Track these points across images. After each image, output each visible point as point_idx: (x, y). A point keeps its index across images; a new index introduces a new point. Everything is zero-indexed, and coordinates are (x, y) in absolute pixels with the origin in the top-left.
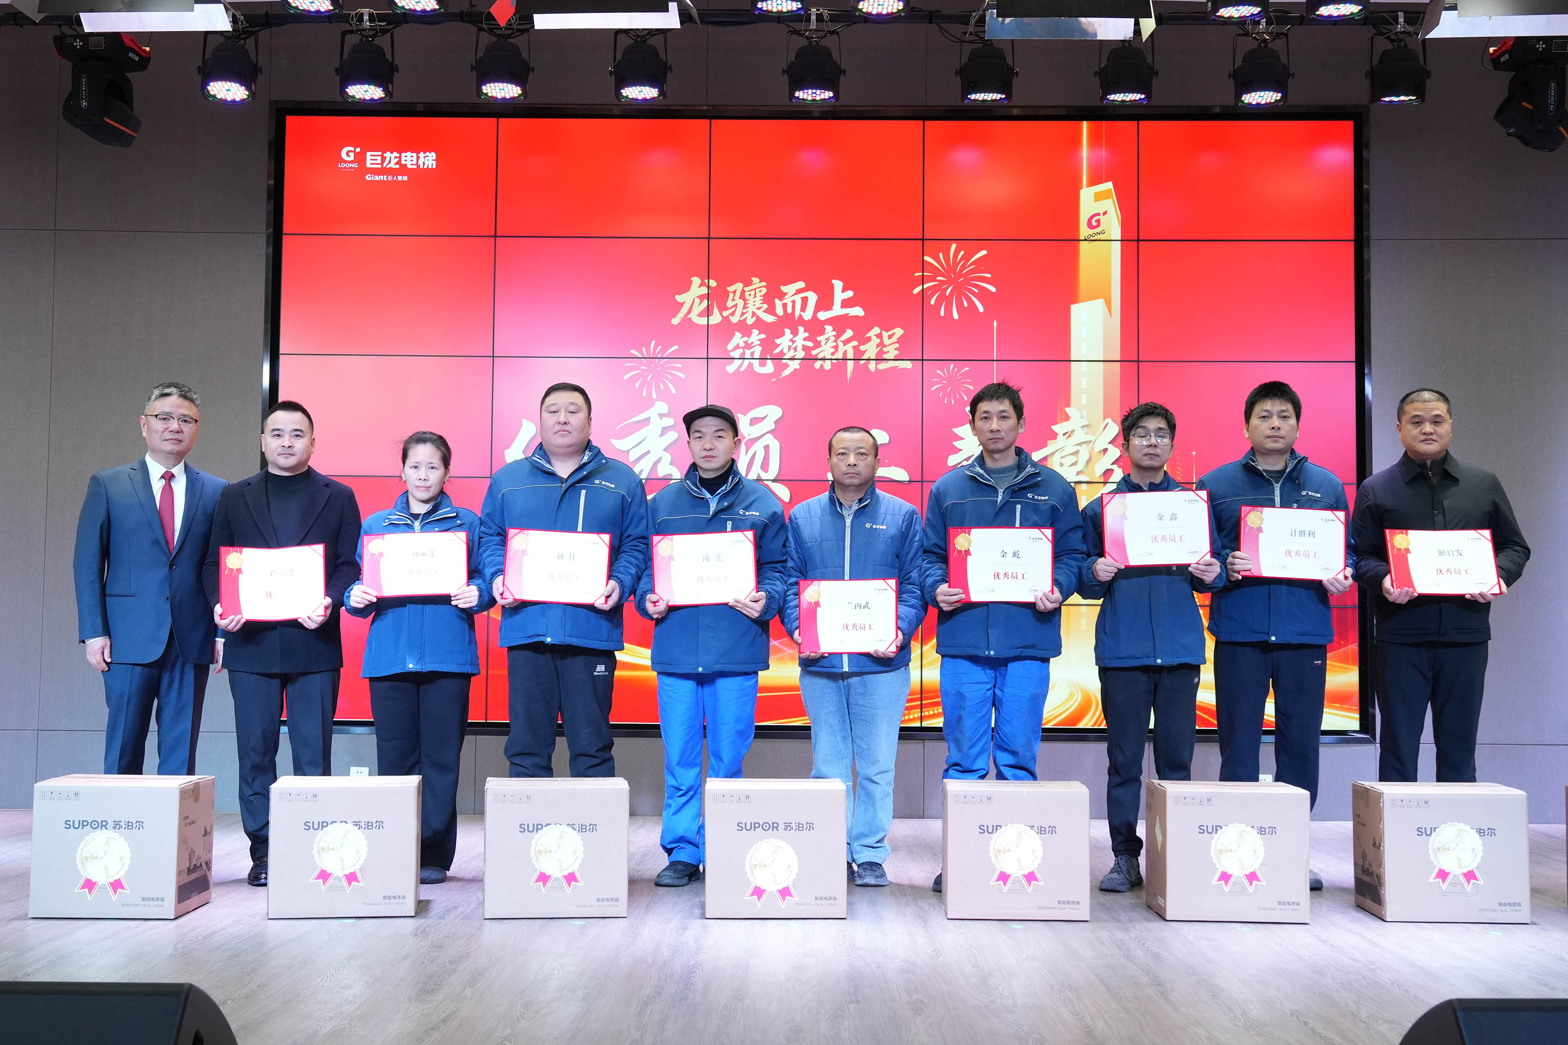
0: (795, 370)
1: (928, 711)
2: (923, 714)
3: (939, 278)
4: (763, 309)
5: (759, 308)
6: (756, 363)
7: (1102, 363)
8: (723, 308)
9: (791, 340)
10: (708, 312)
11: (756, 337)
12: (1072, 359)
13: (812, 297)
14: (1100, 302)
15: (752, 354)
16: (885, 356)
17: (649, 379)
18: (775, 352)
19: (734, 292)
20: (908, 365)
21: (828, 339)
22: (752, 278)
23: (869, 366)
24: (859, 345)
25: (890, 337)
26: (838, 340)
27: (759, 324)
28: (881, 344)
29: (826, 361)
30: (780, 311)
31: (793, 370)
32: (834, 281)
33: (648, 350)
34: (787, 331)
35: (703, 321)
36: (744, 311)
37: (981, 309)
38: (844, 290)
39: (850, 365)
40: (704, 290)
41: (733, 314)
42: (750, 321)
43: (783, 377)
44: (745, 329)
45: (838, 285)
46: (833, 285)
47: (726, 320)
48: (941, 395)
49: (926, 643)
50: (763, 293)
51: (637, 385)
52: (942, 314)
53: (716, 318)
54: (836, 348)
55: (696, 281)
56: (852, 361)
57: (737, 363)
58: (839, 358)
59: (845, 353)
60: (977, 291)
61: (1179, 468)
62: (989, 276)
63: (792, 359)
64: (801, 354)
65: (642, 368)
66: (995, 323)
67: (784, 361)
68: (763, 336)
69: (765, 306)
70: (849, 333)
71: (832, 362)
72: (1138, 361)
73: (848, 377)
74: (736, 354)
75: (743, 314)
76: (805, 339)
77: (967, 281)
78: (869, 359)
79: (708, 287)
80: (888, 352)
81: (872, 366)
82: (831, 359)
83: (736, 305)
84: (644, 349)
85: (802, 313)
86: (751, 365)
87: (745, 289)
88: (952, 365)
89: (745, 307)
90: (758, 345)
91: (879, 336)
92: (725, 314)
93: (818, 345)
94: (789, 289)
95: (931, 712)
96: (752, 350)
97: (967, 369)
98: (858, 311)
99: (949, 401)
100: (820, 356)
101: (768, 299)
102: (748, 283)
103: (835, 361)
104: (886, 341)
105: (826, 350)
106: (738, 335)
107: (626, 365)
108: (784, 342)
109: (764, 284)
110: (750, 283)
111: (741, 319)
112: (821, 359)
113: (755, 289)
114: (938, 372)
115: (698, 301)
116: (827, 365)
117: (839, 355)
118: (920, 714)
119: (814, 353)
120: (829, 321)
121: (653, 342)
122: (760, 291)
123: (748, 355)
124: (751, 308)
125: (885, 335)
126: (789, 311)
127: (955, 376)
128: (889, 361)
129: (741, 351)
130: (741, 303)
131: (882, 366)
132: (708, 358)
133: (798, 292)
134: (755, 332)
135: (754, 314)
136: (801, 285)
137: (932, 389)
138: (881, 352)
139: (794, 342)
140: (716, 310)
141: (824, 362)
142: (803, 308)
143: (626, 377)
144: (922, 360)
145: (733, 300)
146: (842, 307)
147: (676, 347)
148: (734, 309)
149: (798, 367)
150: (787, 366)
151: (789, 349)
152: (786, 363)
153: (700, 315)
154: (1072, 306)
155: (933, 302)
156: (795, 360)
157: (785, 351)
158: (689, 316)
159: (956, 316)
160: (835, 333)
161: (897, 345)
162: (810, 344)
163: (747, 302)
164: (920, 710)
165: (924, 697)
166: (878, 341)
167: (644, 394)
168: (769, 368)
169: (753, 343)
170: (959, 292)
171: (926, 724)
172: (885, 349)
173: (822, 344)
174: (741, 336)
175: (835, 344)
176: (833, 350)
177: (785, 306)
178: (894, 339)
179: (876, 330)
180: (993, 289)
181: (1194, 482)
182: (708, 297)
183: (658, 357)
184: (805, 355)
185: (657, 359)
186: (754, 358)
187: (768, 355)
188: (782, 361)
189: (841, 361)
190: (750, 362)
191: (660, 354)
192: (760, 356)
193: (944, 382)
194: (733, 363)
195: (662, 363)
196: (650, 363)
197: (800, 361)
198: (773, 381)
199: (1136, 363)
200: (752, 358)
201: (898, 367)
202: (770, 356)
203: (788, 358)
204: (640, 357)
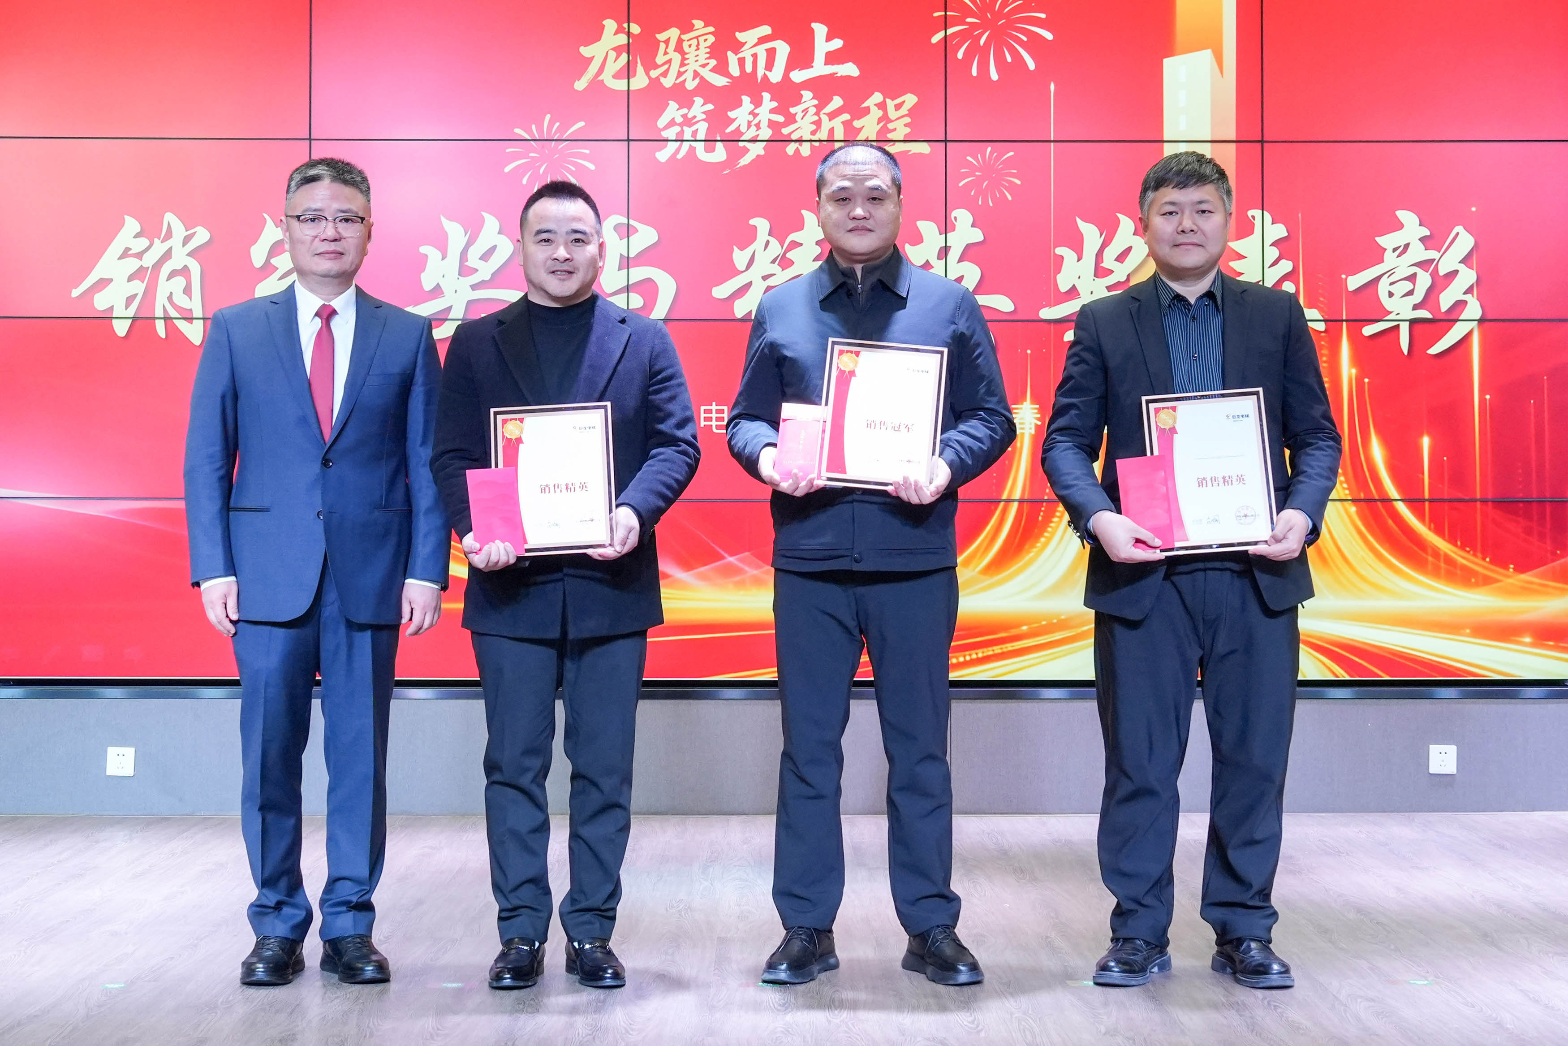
0: (758, 156)
1: (957, 658)
3: (969, 20)
4: (710, 67)
5: (704, 66)
6: (700, 147)
7: (1209, 144)
8: (649, 65)
9: (752, 113)
10: (628, 72)
11: (699, 108)
12: (1165, 139)
13: (783, 49)
14: (1207, 54)
15: (695, 133)
16: (890, 136)
17: (541, 171)
18: (728, 130)
19: (667, 42)
20: (924, 148)
21: (805, 111)
22: (694, 22)
24: (852, 120)
25: (898, 107)
26: (821, 113)
27: (705, 89)
28: (885, 119)
29: (804, 143)
30: (734, 70)
31: (754, 157)
32: (814, 25)
33: (540, 128)
34: (746, 99)
35: (621, 85)
36: (682, 70)
37: (1031, 65)
38: (829, 39)
40: (622, 39)
41: (665, 74)
42: (691, 85)
43: (740, 167)
44: (683, 97)
45: (820, 30)
46: (813, 31)
47: (655, 83)
48: (972, 194)
50: (709, 43)
51: (525, 181)
52: (974, 72)
53: (640, 81)
54: (818, 123)
55: (610, 25)
57: (672, 147)
58: (822, 139)
59: (832, 131)
60: (1025, 39)
61: (1322, 299)
62: (1043, 16)
63: (753, 140)
64: (766, 133)
65: (531, 154)
66: (1052, 87)
67: (741, 144)
68: (710, 107)
69: (713, 63)
70: (837, 102)
71: (812, 146)
72: (1262, 142)
74: (671, 133)
75: (680, 74)
76: (772, 111)
77: (1011, 24)
79: (629, 34)
80: (895, 130)
82: (811, 141)
83: (670, 61)
84: (534, 127)
85: (768, 73)
86: (692, 150)
87: (683, 37)
88: (989, 149)
89: (682, 64)
90: (704, 120)
91: (882, 106)
92: (654, 74)
93: (791, 119)
94: (748, 37)
95: (961, 659)
96: (694, 128)
97: (1012, 154)
98: (850, 70)
99: (985, 201)
100: (794, 137)
101: (718, 52)
102: (687, 28)
103: (817, 144)
104: (892, 114)
105: (803, 127)
106: (673, 105)
107: (508, 151)
108: (741, 115)
109: (711, 29)
110: (690, 28)
111: (678, 81)
112: (796, 141)
113: (697, 37)
114: (969, 158)
115: (613, 55)
116: (805, 150)
117: (823, 135)
119: (785, 131)
120: (808, 84)
121: (548, 117)
122: (705, 40)
123: (687, 135)
124: (692, 66)
125: (890, 104)
126: (749, 69)
127: (994, 165)
128: (898, 143)
129: (677, 129)
130: (676, 58)
132: (628, 140)
133: (762, 40)
134: (698, 101)
135: (696, 74)
136: (766, 30)
137: (961, 185)
138: (884, 130)
139: (755, 115)
140: (640, 69)
141: (801, 145)
142: (769, 66)
143: (508, 169)
144: (946, 141)
145: (666, 53)
146: (827, 63)
147: (581, 124)
148: (666, 67)
149: (762, 153)
150: (747, 150)
151: (749, 126)
152: (744, 146)
153: (616, 76)
154: (1165, 61)
155: (960, 55)
156: (758, 143)
157: (743, 129)
158: (600, 78)
159: (994, 76)
160: (816, 102)
161: (908, 120)
162: (780, 119)
163: (686, 56)
166: (880, 113)
168: (720, 154)
169: (695, 117)
170: (1000, 39)
172: (890, 126)
173: (798, 118)
174: (678, 107)
175: (816, 118)
176: (814, 127)
177: (741, 62)
178: (904, 110)
179: (877, 97)
180: (1049, 36)
181: (1344, 318)
182: (628, 48)
183: (555, 139)
184: (772, 135)
185: (554, 142)
186: (698, 139)
187: (718, 135)
188: (738, 144)
189: (825, 143)
190: (690, 145)
191: (559, 134)
192: (706, 136)
193: (977, 173)
194: (666, 146)
195: (560, 147)
196: (543, 147)
197: (765, 143)
198: (725, 172)
199: (1259, 145)
200: (693, 139)
201: (910, 151)
202: (720, 136)
203: (748, 139)
204: (529, 138)
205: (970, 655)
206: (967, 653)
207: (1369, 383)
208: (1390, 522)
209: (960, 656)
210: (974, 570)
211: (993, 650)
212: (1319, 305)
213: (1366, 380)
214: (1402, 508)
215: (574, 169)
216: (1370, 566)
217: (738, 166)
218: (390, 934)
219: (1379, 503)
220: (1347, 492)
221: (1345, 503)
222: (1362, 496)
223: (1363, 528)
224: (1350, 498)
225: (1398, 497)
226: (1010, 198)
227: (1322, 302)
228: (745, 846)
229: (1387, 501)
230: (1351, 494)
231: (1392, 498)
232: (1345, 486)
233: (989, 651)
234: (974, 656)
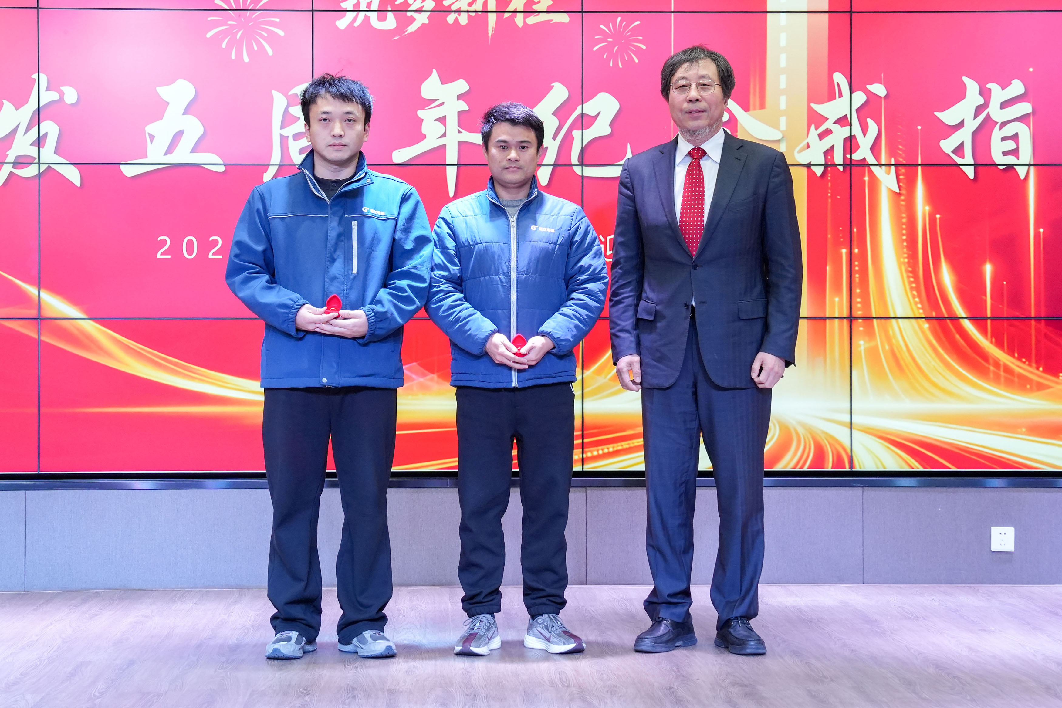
0: (423, 24)
1: (591, 452)
2: (585, 456)
6: (373, 16)
7: (806, 14)
12: (768, 10)
15: (369, 4)
16: (535, 7)
17: (238, 37)
18: (398, 2)
20: (564, 18)
23: (516, 19)
29: (462, 14)
31: (420, 25)
33: (237, 1)
39: (492, 18)
43: (408, 34)
48: (605, 57)
49: (589, 367)
51: (224, 45)
56: (495, 14)
57: (350, 16)
58: (477, 10)
59: (485, 3)
61: (900, 147)
63: (419, 11)
64: (430, 5)
65: (230, 22)
67: (409, 14)
71: (469, 16)
72: (851, 12)
73: (490, 35)
74: (349, 5)
78: (515, 12)
80: (539, 2)
81: (519, 20)
82: (468, 11)
86: (367, 19)
88: (619, 19)
95: (595, 453)
97: (638, 23)
99: (616, 64)
100: (454, 8)
103: (473, 14)
105: (461, 0)
107: (209, 19)
112: (455, 11)
114: (602, 26)
116: (463, 19)
117: (478, 6)
118: (581, 456)
119: (446, 3)
123: (363, 6)
127: (623, 32)
128: (541, 14)
129: (354, 1)
131: (532, 20)
132: (313, 10)
137: (595, 49)
138: (530, 2)
141: (459, 15)
143: (209, 35)
144: (582, 12)
149: (427, 21)
150: (413, 20)
152: (411, 16)
156: (423, 13)
157: (410, 1)
164: (581, 450)
165: (587, 434)
167: (233, 57)
168: (390, 22)
171: (589, 467)
181: (920, 163)
183: (250, 8)
184: (434, 7)
185: (249, 12)
186: (371, 9)
187: (389, 6)
188: (406, 14)
189: (480, 13)
190: (365, 15)
191: (253, 5)
192: (378, 7)
193: (609, 40)
194: (345, 16)
195: (254, 16)
196: (240, 16)
197: (429, 13)
198: (395, 38)
199: (848, 15)
200: (368, 10)
201: (552, 20)
202: (391, 7)
203: (414, 9)
204: (228, 8)
205: (603, 450)
206: (600, 448)
207: (940, 218)
208: (957, 336)
209: (594, 450)
210: (605, 378)
211: (622, 446)
212: (898, 151)
213: (938, 216)
214: (968, 325)
215: (266, 35)
216: (941, 374)
217: (406, 33)
218: (104, 690)
219: (948, 321)
220: (921, 311)
221: (919, 320)
222: (934, 314)
223: (934, 342)
224: (923, 316)
225: (964, 316)
226: (636, 61)
227: (900, 150)
228: (413, 612)
229: (955, 319)
230: (924, 313)
231: (959, 316)
232: (919, 306)
233: (618, 446)
234: (606, 451)
